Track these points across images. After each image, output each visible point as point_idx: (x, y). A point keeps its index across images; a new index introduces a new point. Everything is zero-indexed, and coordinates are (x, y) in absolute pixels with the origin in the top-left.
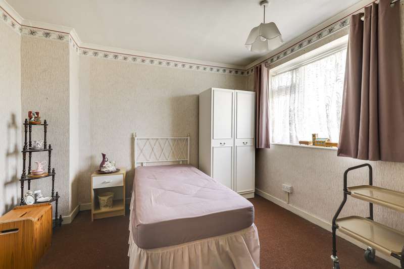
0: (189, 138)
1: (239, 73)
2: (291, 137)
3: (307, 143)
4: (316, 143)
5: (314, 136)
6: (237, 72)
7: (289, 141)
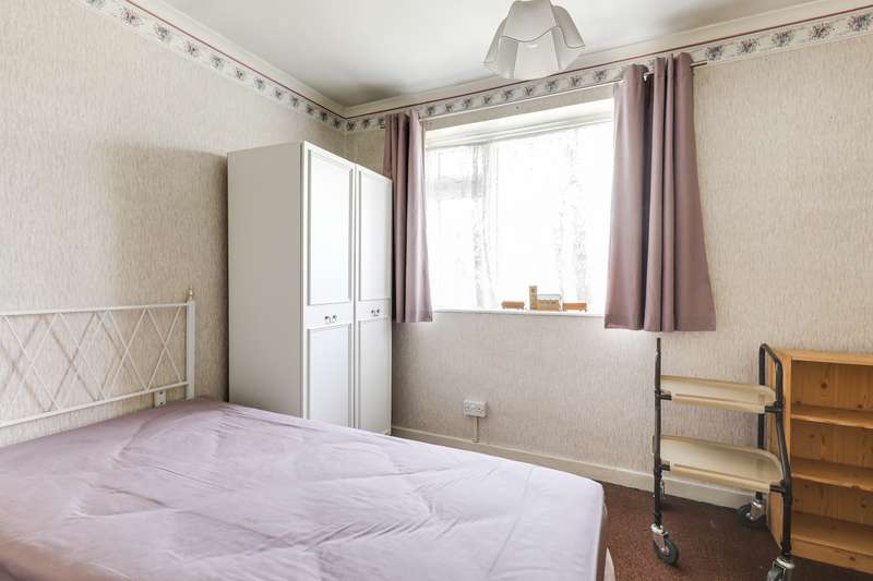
0: (191, 304)
1: (330, 120)
2: (479, 292)
3: (520, 305)
4: (539, 306)
5: (533, 290)
6: (324, 116)
7: (475, 301)
